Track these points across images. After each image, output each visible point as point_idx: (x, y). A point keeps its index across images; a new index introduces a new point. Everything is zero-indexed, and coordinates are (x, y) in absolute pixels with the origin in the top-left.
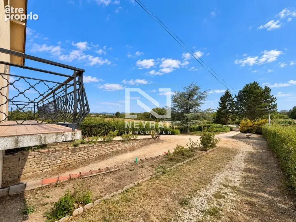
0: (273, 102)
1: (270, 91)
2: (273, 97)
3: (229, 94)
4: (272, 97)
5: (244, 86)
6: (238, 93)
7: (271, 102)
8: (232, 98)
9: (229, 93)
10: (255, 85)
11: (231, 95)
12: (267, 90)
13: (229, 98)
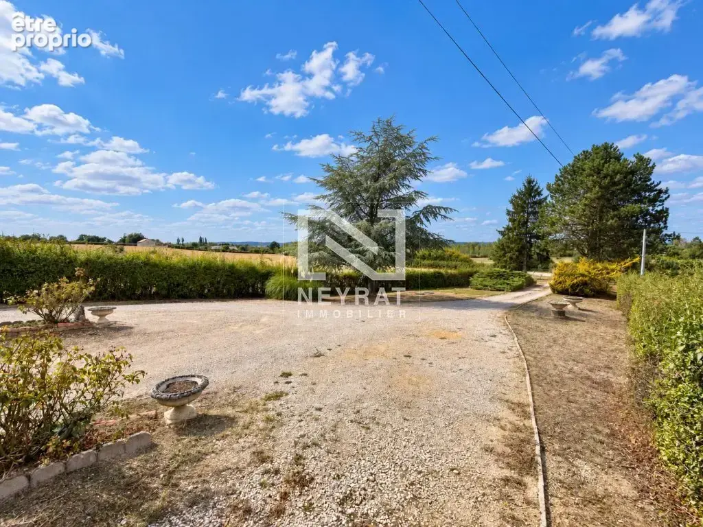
0: (658, 203)
1: (653, 167)
2: (658, 188)
3: (535, 185)
4: (655, 186)
5: (575, 157)
6: (557, 176)
7: (653, 201)
8: (542, 197)
9: (534, 183)
10: (608, 153)
11: (539, 188)
12: (644, 166)
13: (535, 197)
